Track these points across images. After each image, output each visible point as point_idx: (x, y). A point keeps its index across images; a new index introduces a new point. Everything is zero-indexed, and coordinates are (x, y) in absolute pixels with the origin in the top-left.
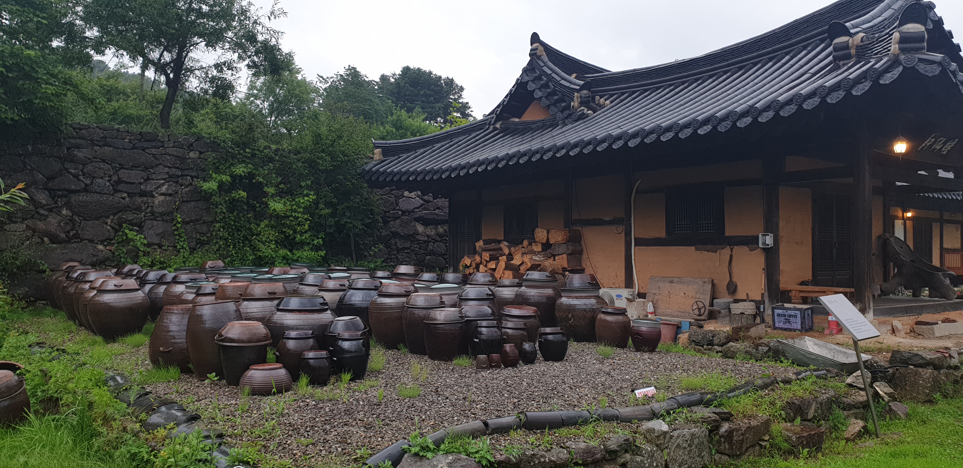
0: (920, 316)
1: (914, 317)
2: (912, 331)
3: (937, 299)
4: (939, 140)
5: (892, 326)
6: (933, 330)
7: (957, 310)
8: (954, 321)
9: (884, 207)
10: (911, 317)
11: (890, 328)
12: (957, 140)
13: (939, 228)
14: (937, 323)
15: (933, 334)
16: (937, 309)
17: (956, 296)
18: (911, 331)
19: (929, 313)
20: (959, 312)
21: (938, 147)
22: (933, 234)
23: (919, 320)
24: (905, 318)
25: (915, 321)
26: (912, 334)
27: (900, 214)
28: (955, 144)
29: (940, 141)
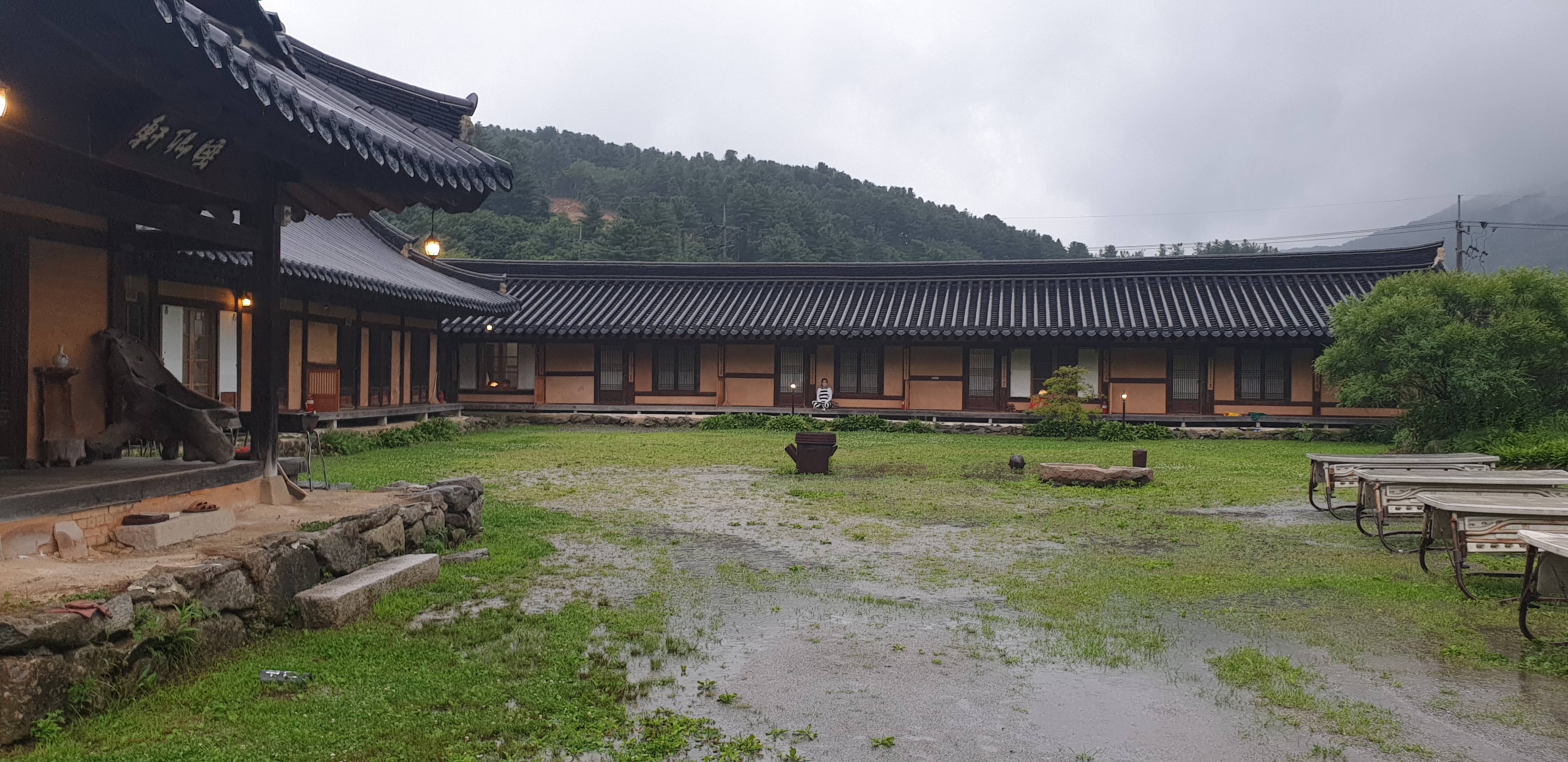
0: (136, 505)
1: (121, 508)
2: (112, 539)
3: (198, 462)
4: (180, 133)
5: (53, 534)
6: (152, 534)
7: (232, 482)
8: (213, 508)
9: (111, 275)
10: (113, 510)
11: (47, 539)
12: (223, 141)
13: (300, 330)
14: (165, 518)
15: (154, 541)
16: (181, 485)
17: (234, 455)
18: (110, 540)
19: (163, 495)
20: (234, 486)
21: (185, 150)
22: (291, 338)
23: (134, 512)
24: (95, 513)
25: (121, 516)
26: (112, 546)
27: (231, 300)
28: (221, 151)
29: (184, 136)
